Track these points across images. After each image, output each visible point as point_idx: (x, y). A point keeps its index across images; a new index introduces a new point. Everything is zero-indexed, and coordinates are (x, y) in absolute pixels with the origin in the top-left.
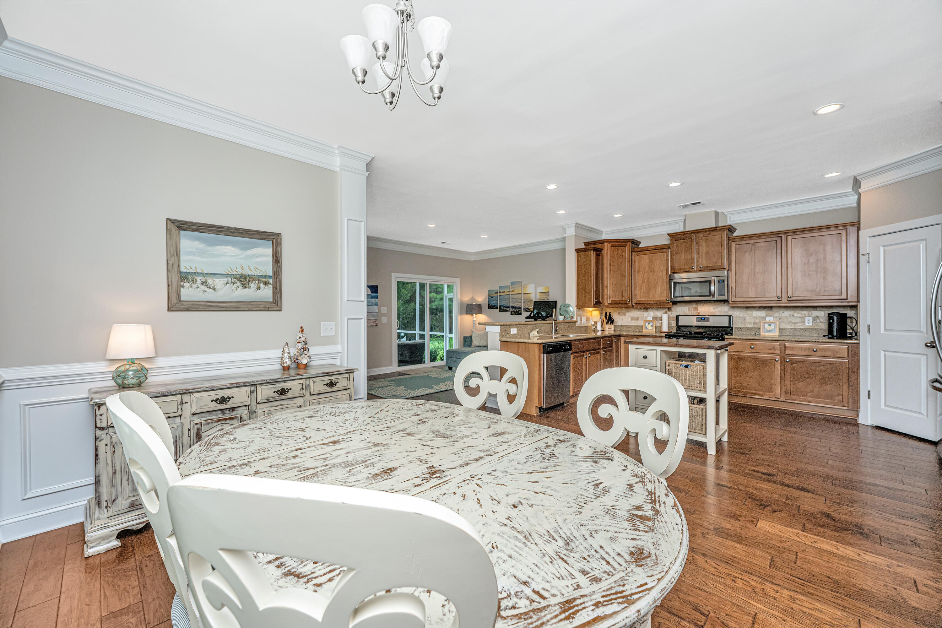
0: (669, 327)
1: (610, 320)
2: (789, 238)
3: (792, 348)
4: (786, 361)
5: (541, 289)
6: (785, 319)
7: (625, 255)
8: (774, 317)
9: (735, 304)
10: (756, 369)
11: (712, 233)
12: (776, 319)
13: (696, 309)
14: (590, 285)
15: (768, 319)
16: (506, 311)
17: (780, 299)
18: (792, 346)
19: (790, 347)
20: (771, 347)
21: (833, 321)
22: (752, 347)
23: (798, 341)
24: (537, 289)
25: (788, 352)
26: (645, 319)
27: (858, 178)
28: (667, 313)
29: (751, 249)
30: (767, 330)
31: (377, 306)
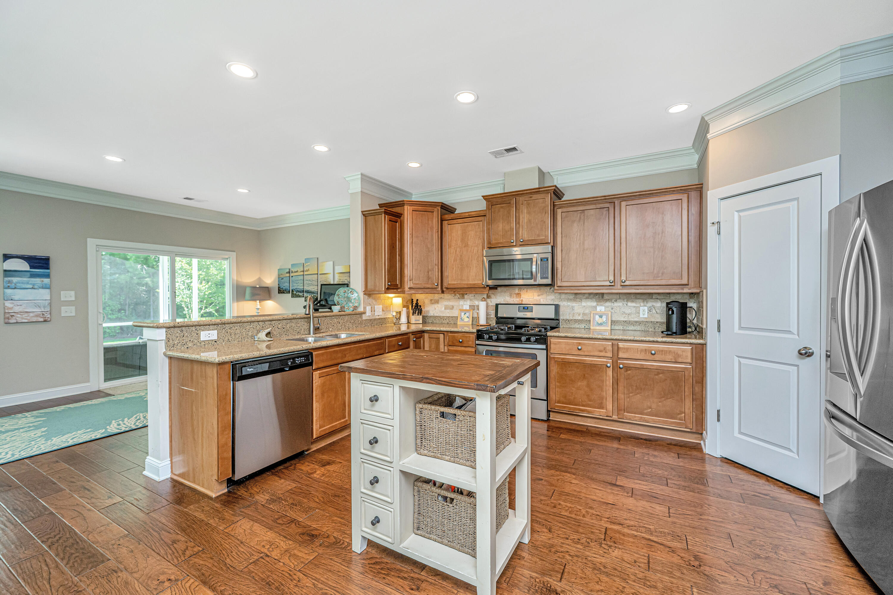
0: (487, 318)
1: (417, 308)
2: (624, 204)
3: (627, 349)
4: (620, 367)
5: (339, 269)
6: (618, 309)
7: (432, 223)
8: (606, 307)
9: (561, 290)
10: (584, 377)
11: (535, 196)
12: (607, 309)
13: (519, 295)
14: (381, 262)
15: (599, 308)
16: (300, 296)
17: (612, 284)
18: (626, 347)
19: (624, 348)
20: (602, 348)
21: (673, 313)
22: (580, 347)
23: (633, 341)
24: (336, 267)
25: (621, 355)
26: (460, 308)
27: (706, 119)
28: (485, 300)
29: (580, 218)
30: (597, 323)
31: (48, 291)
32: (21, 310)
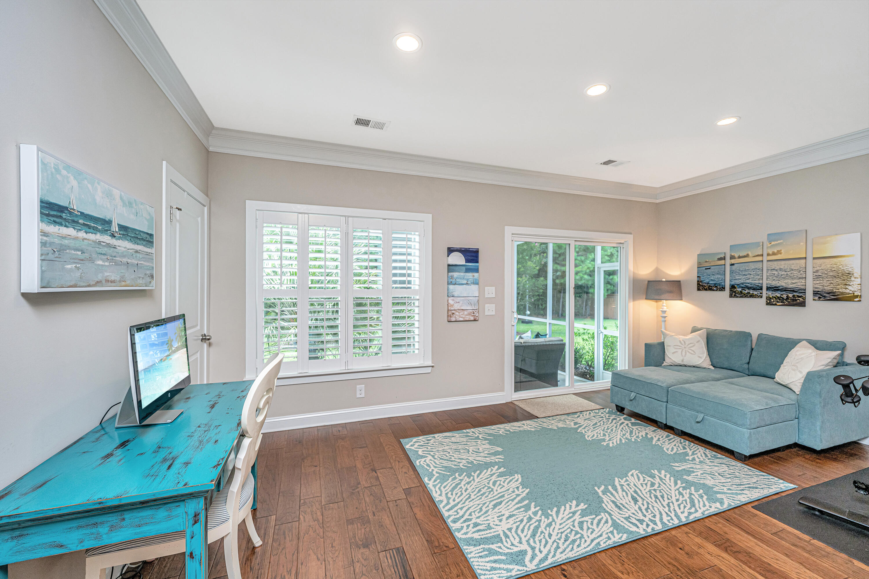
31: (477, 286)
32: (458, 308)
